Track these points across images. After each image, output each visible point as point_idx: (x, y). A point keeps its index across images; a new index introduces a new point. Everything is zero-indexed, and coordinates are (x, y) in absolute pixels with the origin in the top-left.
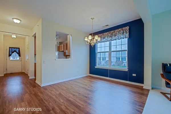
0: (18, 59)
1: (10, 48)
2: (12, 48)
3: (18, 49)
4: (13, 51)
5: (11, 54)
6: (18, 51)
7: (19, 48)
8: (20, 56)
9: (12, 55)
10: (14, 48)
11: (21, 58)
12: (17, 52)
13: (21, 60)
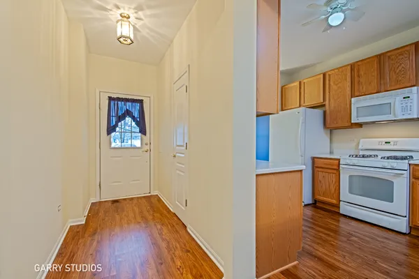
0: (137, 143)
1: (110, 98)
2: (119, 99)
3: (138, 105)
4: (120, 114)
5: (116, 125)
6: (136, 114)
7: (141, 102)
8: (143, 131)
9: (117, 129)
10: (127, 100)
11: (146, 139)
12: (134, 118)
13: (147, 148)
